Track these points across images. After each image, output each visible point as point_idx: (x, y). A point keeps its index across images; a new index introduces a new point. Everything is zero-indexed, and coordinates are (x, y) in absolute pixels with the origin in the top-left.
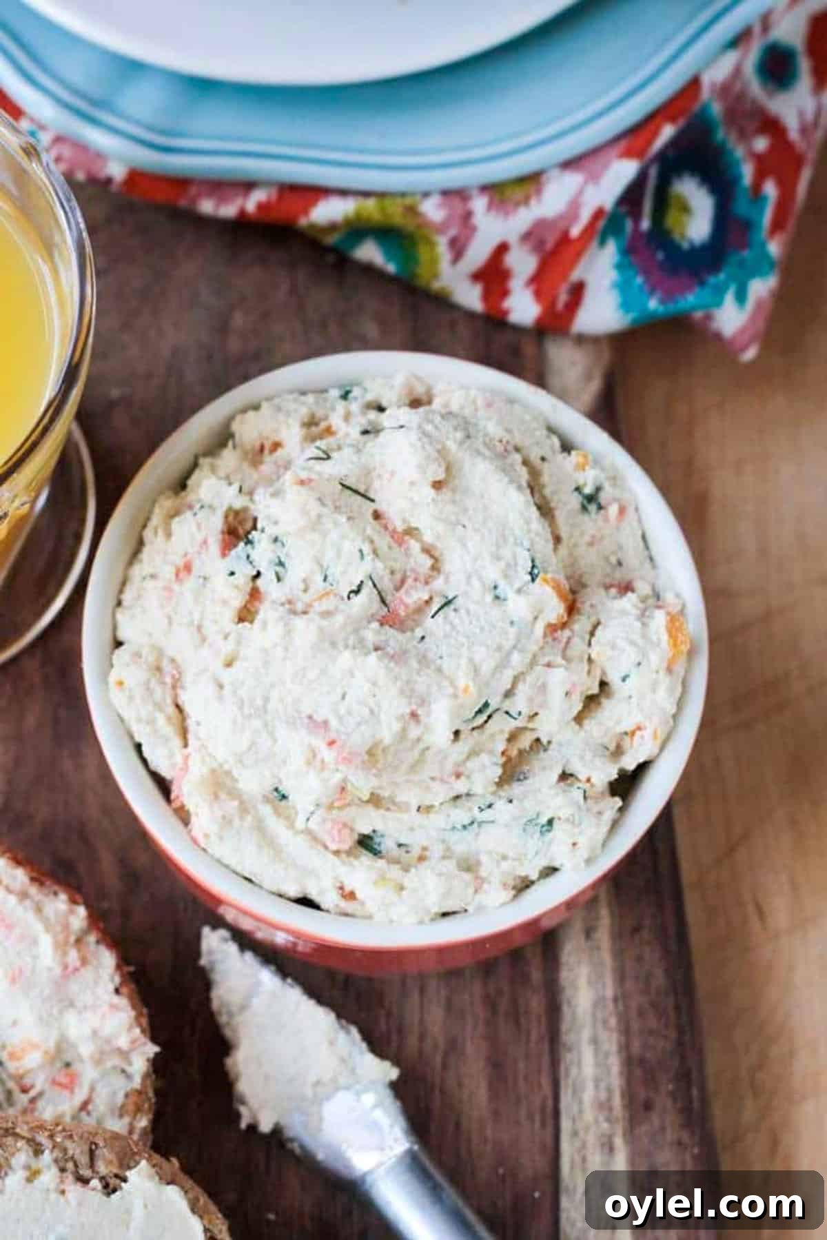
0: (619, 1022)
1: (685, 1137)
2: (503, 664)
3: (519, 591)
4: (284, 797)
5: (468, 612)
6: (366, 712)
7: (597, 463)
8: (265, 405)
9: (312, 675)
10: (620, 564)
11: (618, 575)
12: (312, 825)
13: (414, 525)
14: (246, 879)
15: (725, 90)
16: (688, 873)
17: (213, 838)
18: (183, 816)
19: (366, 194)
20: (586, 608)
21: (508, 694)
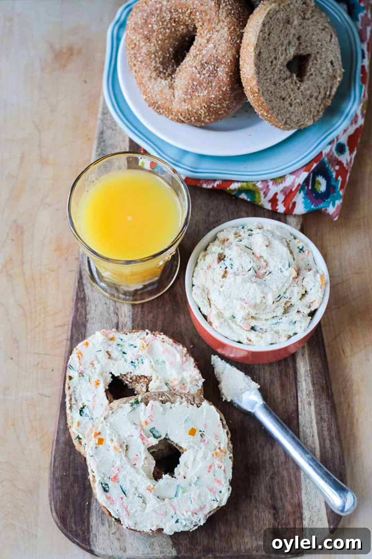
0: (311, 375)
1: (328, 401)
2: (283, 286)
3: (286, 270)
4: (234, 318)
5: (275, 275)
6: (253, 297)
7: (302, 241)
8: (225, 230)
9: (241, 288)
10: (308, 264)
11: (308, 267)
12: (241, 324)
13: (262, 255)
14: (226, 337)
15: (328, 155)
16: (326, 344)
17: (218, 328)
18: (210, 323)
19: (243, 182)
20: (301, 274)
21: (285, 293)
